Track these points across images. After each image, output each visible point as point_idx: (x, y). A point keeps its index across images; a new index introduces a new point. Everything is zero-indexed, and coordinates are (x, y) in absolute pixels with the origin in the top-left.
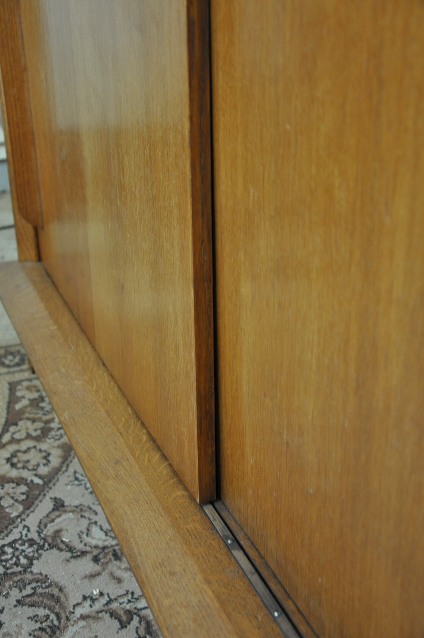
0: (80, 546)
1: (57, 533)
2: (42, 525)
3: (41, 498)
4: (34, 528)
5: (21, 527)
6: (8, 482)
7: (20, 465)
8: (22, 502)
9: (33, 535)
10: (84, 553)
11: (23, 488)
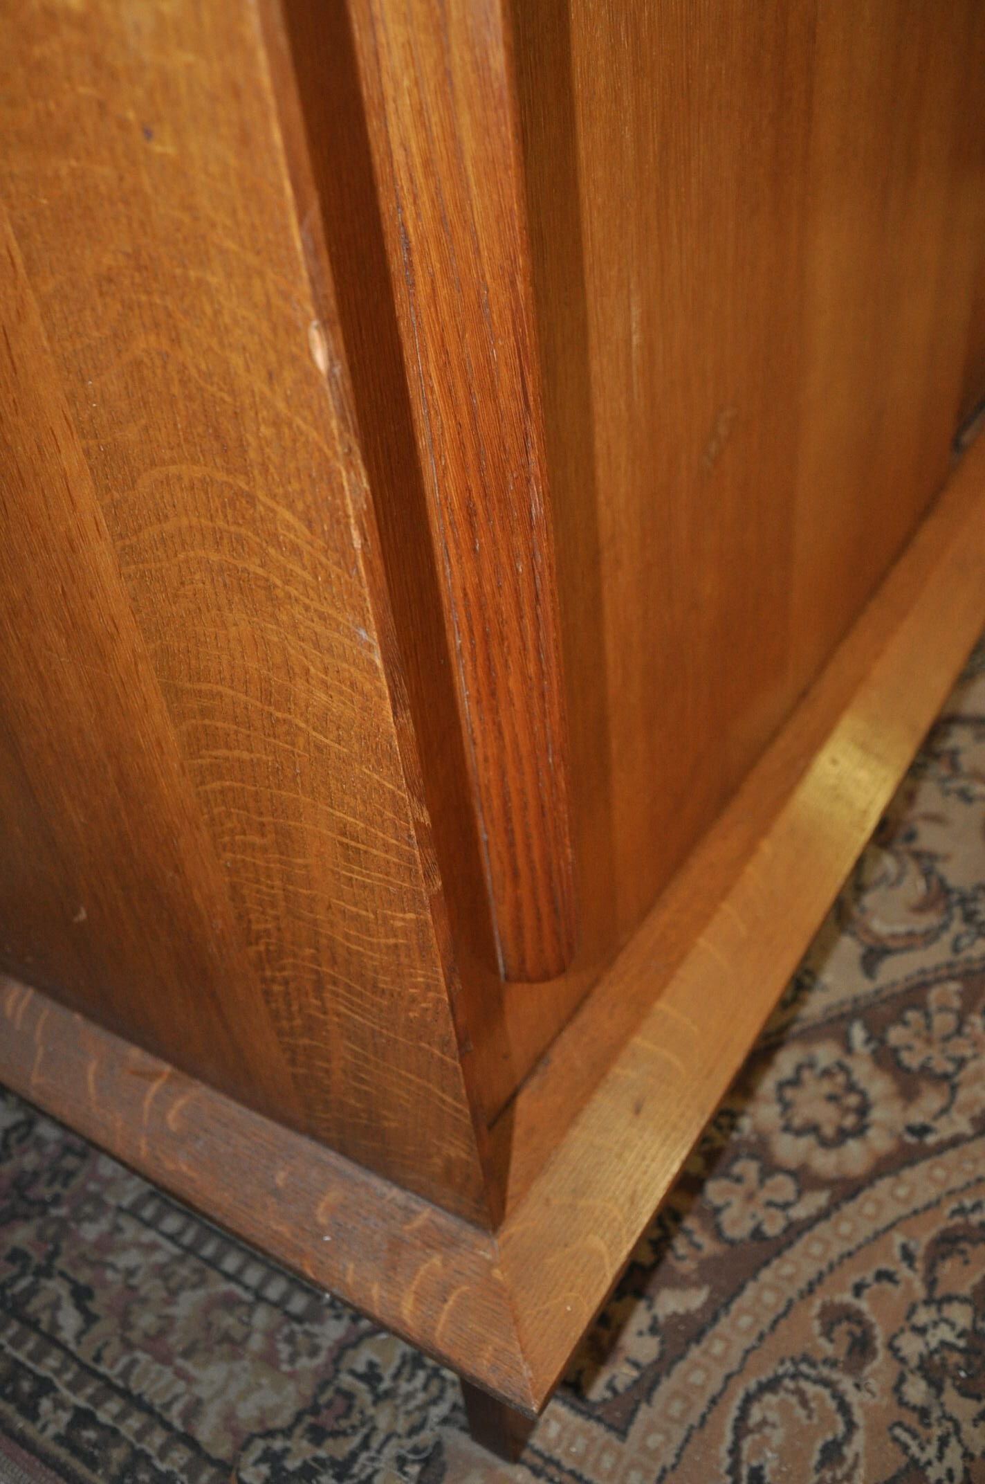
0: (912, 868)
1: (920, 908)
2: (930, 937)
3: (885, 994)
4: (947, 938)
5: (963, 956)
6: (908, 1070)
7: (853, 1100)
8: (922, 1006)
9: (957, 926)
10: (918, 856)
11: (896, 1035)
